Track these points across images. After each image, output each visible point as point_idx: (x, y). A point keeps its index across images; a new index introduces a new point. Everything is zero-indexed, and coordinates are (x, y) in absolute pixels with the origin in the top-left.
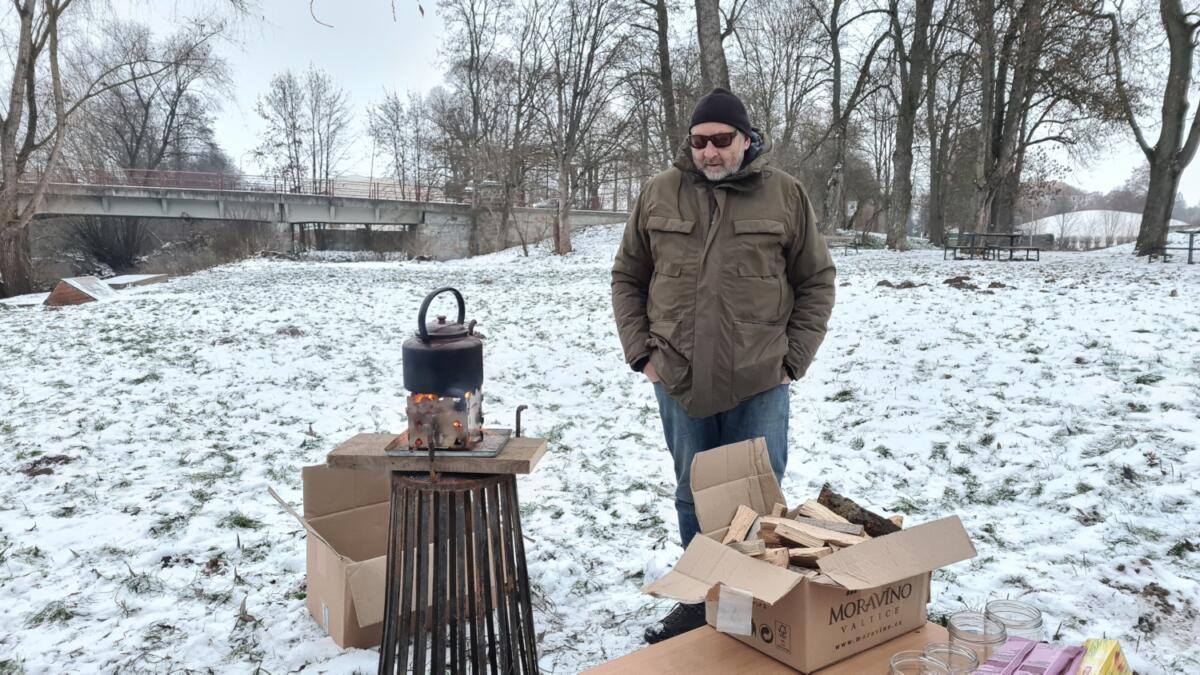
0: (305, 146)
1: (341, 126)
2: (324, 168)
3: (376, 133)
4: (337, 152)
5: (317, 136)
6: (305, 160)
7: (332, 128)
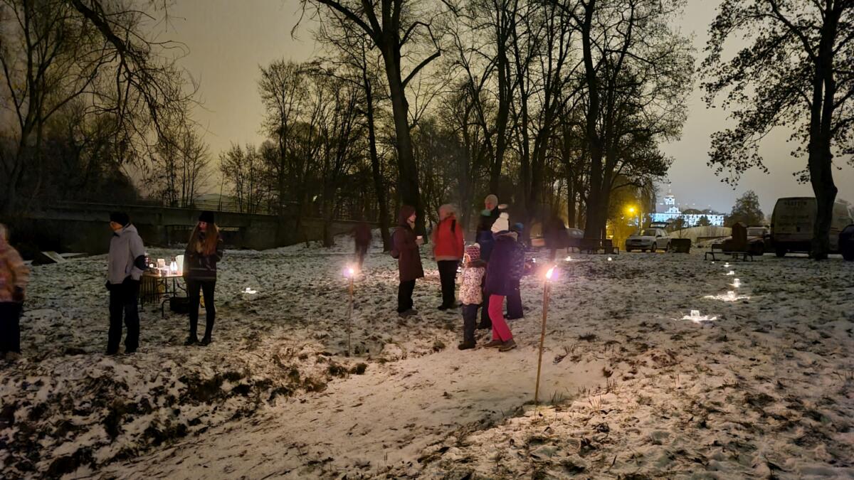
0: (179, 177)
1: (202, 165)
2: (190, 191)
3: (225, 170)
4: (199, 182)
5: (186, 171)
6: (178, 186)
7: (196, 167)
